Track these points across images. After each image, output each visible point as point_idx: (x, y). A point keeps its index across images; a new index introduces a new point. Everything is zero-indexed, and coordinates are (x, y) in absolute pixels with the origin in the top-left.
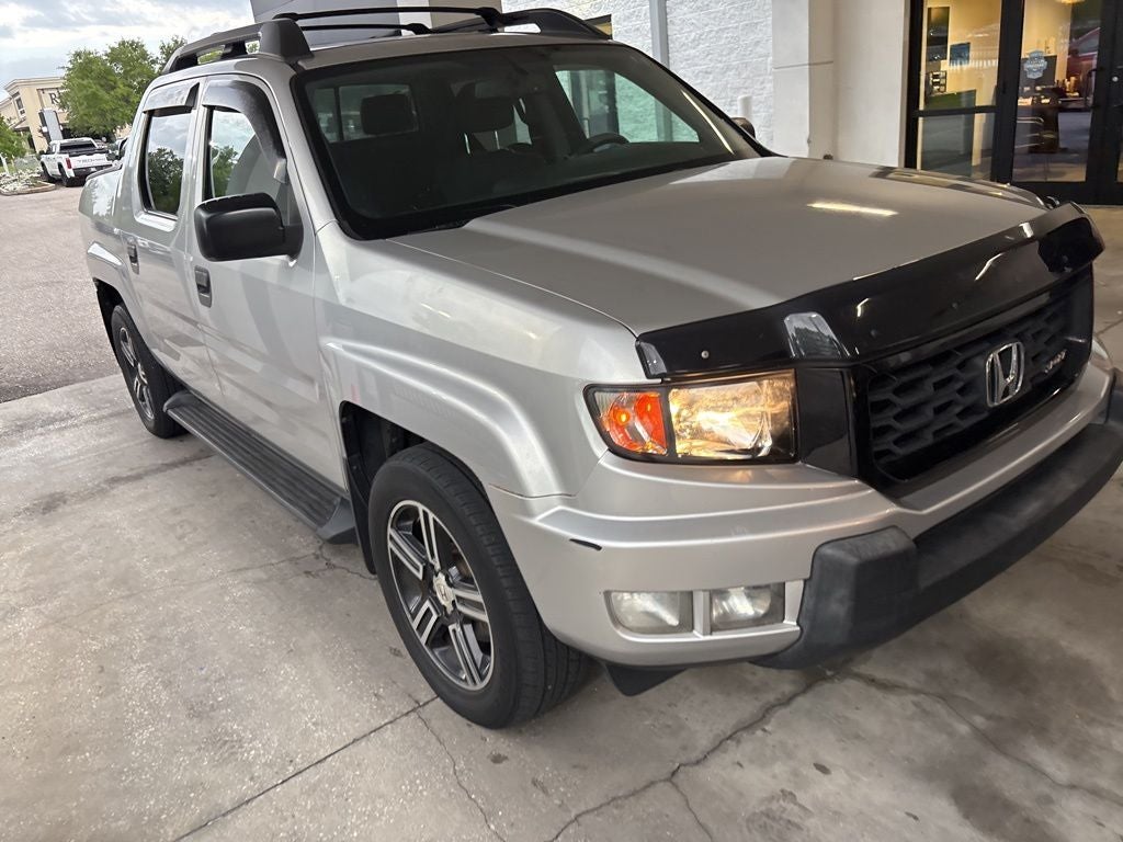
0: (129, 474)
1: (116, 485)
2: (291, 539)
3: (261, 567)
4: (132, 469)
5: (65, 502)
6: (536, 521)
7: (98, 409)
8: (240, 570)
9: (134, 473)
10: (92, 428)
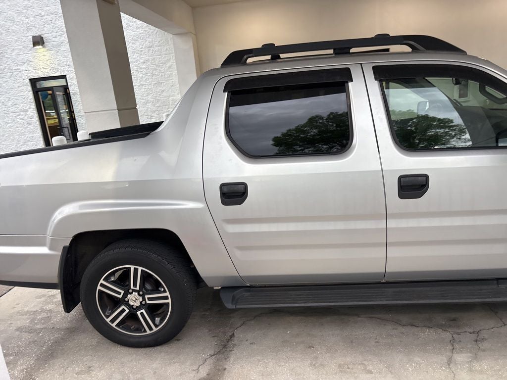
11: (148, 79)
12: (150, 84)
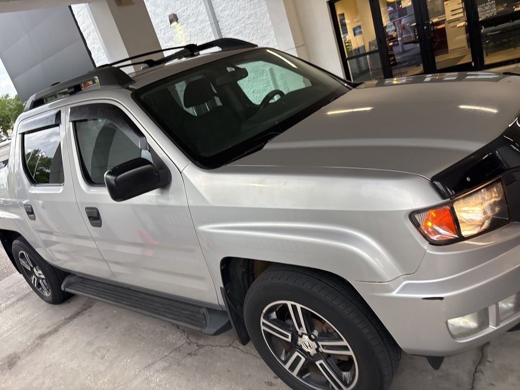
0: (49, 330)
1: (44, 339)
2: (168, 338)
3: (161, 359)
4: (49, 327)
5: (19, 358)
6: (394, 294)
7: (9, 298)
8: (149, 366)
9: (51, 329)
10: (10, 311)
11: (255, 34)
12: (257, 39)
